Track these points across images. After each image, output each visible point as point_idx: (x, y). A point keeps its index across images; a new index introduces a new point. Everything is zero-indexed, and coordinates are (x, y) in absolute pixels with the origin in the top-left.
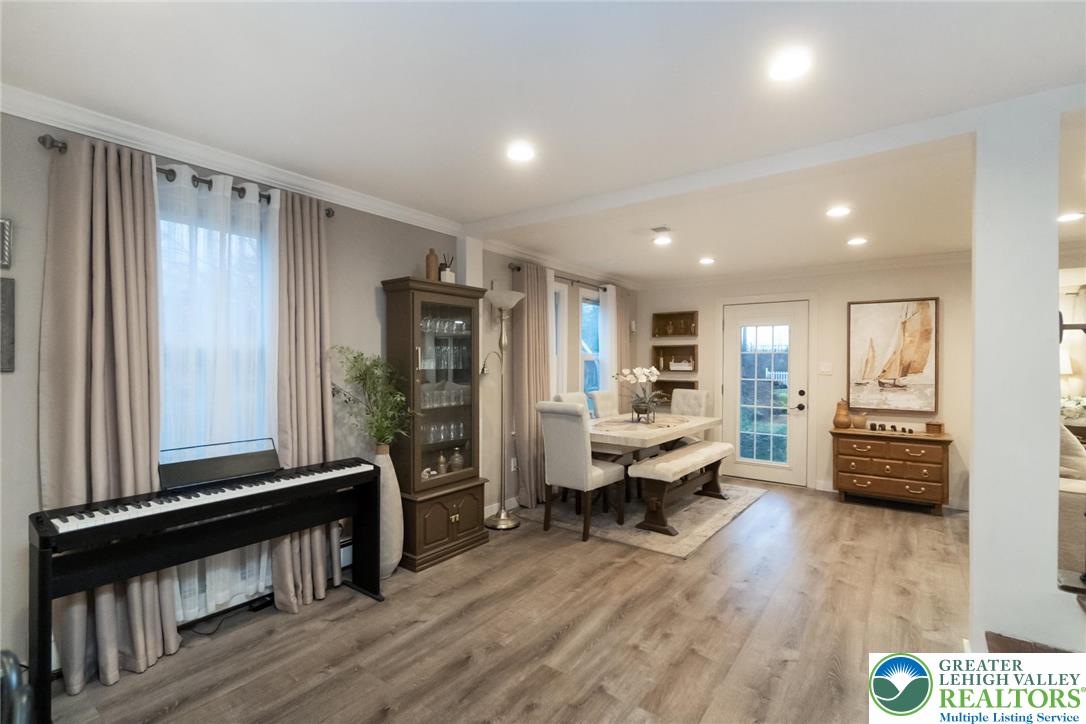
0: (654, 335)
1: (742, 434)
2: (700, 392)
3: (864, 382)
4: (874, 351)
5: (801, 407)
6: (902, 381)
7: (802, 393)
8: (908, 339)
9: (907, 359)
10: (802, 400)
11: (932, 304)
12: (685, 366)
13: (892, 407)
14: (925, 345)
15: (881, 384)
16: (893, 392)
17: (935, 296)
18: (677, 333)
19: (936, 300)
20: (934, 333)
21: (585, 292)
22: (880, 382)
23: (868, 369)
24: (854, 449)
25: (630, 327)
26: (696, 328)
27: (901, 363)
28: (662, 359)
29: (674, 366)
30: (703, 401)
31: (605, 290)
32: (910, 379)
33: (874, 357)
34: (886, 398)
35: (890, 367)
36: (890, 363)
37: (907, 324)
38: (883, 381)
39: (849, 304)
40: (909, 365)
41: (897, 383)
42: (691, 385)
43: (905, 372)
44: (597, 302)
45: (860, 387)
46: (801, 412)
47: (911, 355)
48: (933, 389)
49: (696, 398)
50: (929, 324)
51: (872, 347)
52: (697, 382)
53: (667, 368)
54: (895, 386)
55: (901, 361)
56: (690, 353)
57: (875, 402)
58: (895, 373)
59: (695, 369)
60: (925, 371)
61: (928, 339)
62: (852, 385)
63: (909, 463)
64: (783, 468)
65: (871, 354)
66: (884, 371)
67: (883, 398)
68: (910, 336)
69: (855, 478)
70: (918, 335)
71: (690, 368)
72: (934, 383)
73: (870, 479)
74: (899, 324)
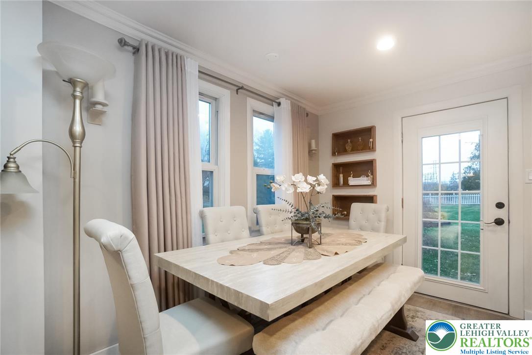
0: (334, 154)
1: (423, 248)
2: (380, 206)
5: (499, 222)
7: (500, 205)
10: (501, 214)
12: (364, 180)
18: (355, 150)
21: (253, 103)
25: (310, 145)
26: (374, 143)
28: (341, 176)
29: (352, 181)
30: (383, 215)
31: (279, 104)
42: (370, 199)
44: (271, 118)
46: (499, 227)
49: (375, 212)
52: (376, 196)
53: (346, 184)
56: (368, 168)
59: (373, 184)
64: (476, 290)
71: (369, 182)
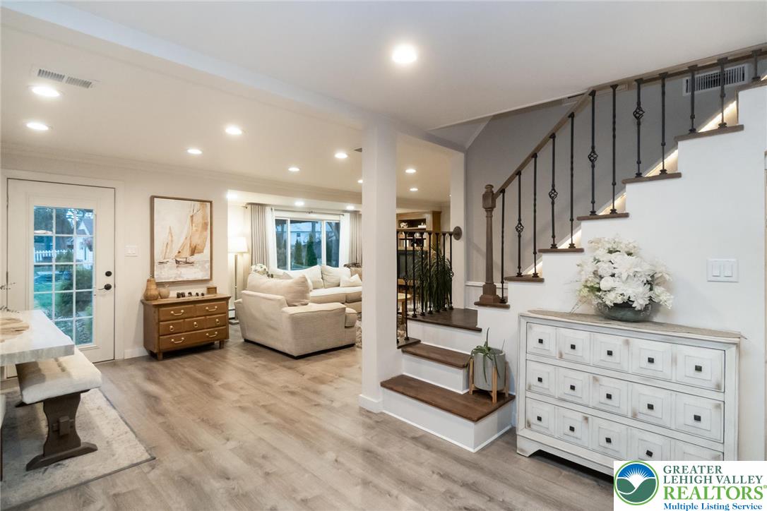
3: (165, 261)
4: (172, 237)
5: (108, 287)
6: (191, 259)
7: (108, 274)
8: (194, 229)
9: (194, 243)
10: (109, 280)
11: (208, 204)
13: (185, 279)
14: (205, 233)
15: (177, 262)
16: (186, 267)
17: (210, 200)
19: (211, 202)
20: (209, 225)
22: (176, 260)
23: (168, 251)
24: (172, 315)
27: (190, 246)
32: (196, 257)
33: (172, 241)
34: (181, 272)
35: (182, 250)
36: (183, 246)
37: (194, 218)
38: (178, 259)
39: (152, 198)
40: (195, 247)
41: (188, 261)
43: (193, 253)
45: (162, 265)
46: (108, 291)
47: (196, 240)
48: (209, 264)
50: (207, 219)
51: (170, 233)
54: (187, 263)
55: (190, 244)
57: (173, 276)
58: (186, 253)
60: (205, 251)
61: (206, 229)
62: (156, 264)
63: (208, 317)
64: (89, 349)
65: (170, 238)
66: (179, 252)
67: (179, 273)
68: (196, 226)
69: (172, 338)
70: (201, 225)
72: (209, 259)
73: (183, 336)
74: (189, 217)
